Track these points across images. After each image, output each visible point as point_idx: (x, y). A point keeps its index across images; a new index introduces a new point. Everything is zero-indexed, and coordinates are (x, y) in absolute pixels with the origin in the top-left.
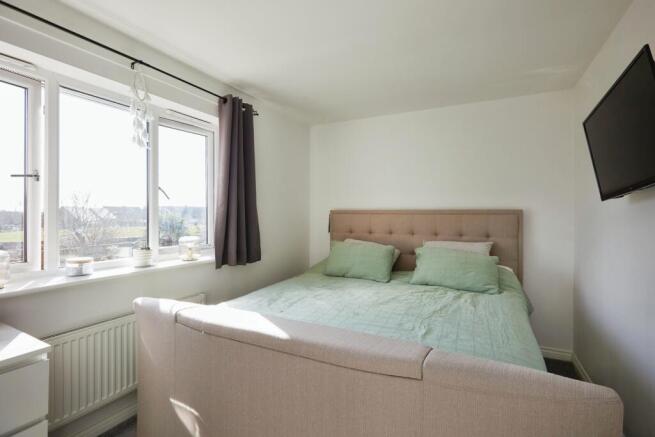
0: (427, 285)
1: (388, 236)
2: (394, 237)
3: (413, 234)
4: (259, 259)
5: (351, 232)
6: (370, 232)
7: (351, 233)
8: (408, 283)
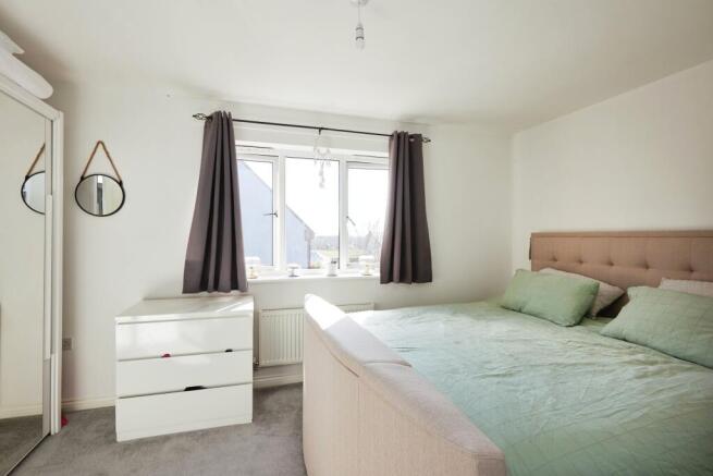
0: (625, 340)
1: (607, 267)
2: (614, 270)
3: (647, 267)
4: (430, 280)
5: (555, 260)
6: (581, 262)
7: (553, 262)
8: (598, 332)
